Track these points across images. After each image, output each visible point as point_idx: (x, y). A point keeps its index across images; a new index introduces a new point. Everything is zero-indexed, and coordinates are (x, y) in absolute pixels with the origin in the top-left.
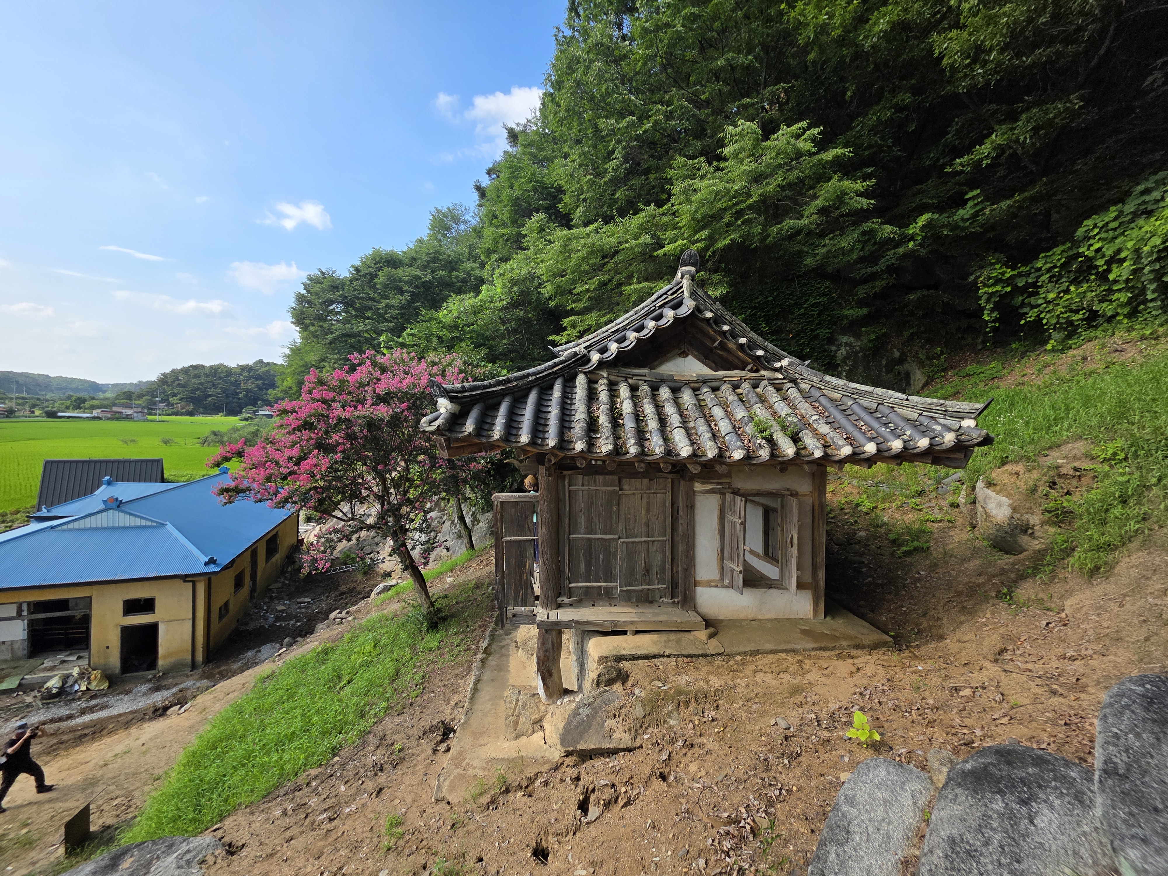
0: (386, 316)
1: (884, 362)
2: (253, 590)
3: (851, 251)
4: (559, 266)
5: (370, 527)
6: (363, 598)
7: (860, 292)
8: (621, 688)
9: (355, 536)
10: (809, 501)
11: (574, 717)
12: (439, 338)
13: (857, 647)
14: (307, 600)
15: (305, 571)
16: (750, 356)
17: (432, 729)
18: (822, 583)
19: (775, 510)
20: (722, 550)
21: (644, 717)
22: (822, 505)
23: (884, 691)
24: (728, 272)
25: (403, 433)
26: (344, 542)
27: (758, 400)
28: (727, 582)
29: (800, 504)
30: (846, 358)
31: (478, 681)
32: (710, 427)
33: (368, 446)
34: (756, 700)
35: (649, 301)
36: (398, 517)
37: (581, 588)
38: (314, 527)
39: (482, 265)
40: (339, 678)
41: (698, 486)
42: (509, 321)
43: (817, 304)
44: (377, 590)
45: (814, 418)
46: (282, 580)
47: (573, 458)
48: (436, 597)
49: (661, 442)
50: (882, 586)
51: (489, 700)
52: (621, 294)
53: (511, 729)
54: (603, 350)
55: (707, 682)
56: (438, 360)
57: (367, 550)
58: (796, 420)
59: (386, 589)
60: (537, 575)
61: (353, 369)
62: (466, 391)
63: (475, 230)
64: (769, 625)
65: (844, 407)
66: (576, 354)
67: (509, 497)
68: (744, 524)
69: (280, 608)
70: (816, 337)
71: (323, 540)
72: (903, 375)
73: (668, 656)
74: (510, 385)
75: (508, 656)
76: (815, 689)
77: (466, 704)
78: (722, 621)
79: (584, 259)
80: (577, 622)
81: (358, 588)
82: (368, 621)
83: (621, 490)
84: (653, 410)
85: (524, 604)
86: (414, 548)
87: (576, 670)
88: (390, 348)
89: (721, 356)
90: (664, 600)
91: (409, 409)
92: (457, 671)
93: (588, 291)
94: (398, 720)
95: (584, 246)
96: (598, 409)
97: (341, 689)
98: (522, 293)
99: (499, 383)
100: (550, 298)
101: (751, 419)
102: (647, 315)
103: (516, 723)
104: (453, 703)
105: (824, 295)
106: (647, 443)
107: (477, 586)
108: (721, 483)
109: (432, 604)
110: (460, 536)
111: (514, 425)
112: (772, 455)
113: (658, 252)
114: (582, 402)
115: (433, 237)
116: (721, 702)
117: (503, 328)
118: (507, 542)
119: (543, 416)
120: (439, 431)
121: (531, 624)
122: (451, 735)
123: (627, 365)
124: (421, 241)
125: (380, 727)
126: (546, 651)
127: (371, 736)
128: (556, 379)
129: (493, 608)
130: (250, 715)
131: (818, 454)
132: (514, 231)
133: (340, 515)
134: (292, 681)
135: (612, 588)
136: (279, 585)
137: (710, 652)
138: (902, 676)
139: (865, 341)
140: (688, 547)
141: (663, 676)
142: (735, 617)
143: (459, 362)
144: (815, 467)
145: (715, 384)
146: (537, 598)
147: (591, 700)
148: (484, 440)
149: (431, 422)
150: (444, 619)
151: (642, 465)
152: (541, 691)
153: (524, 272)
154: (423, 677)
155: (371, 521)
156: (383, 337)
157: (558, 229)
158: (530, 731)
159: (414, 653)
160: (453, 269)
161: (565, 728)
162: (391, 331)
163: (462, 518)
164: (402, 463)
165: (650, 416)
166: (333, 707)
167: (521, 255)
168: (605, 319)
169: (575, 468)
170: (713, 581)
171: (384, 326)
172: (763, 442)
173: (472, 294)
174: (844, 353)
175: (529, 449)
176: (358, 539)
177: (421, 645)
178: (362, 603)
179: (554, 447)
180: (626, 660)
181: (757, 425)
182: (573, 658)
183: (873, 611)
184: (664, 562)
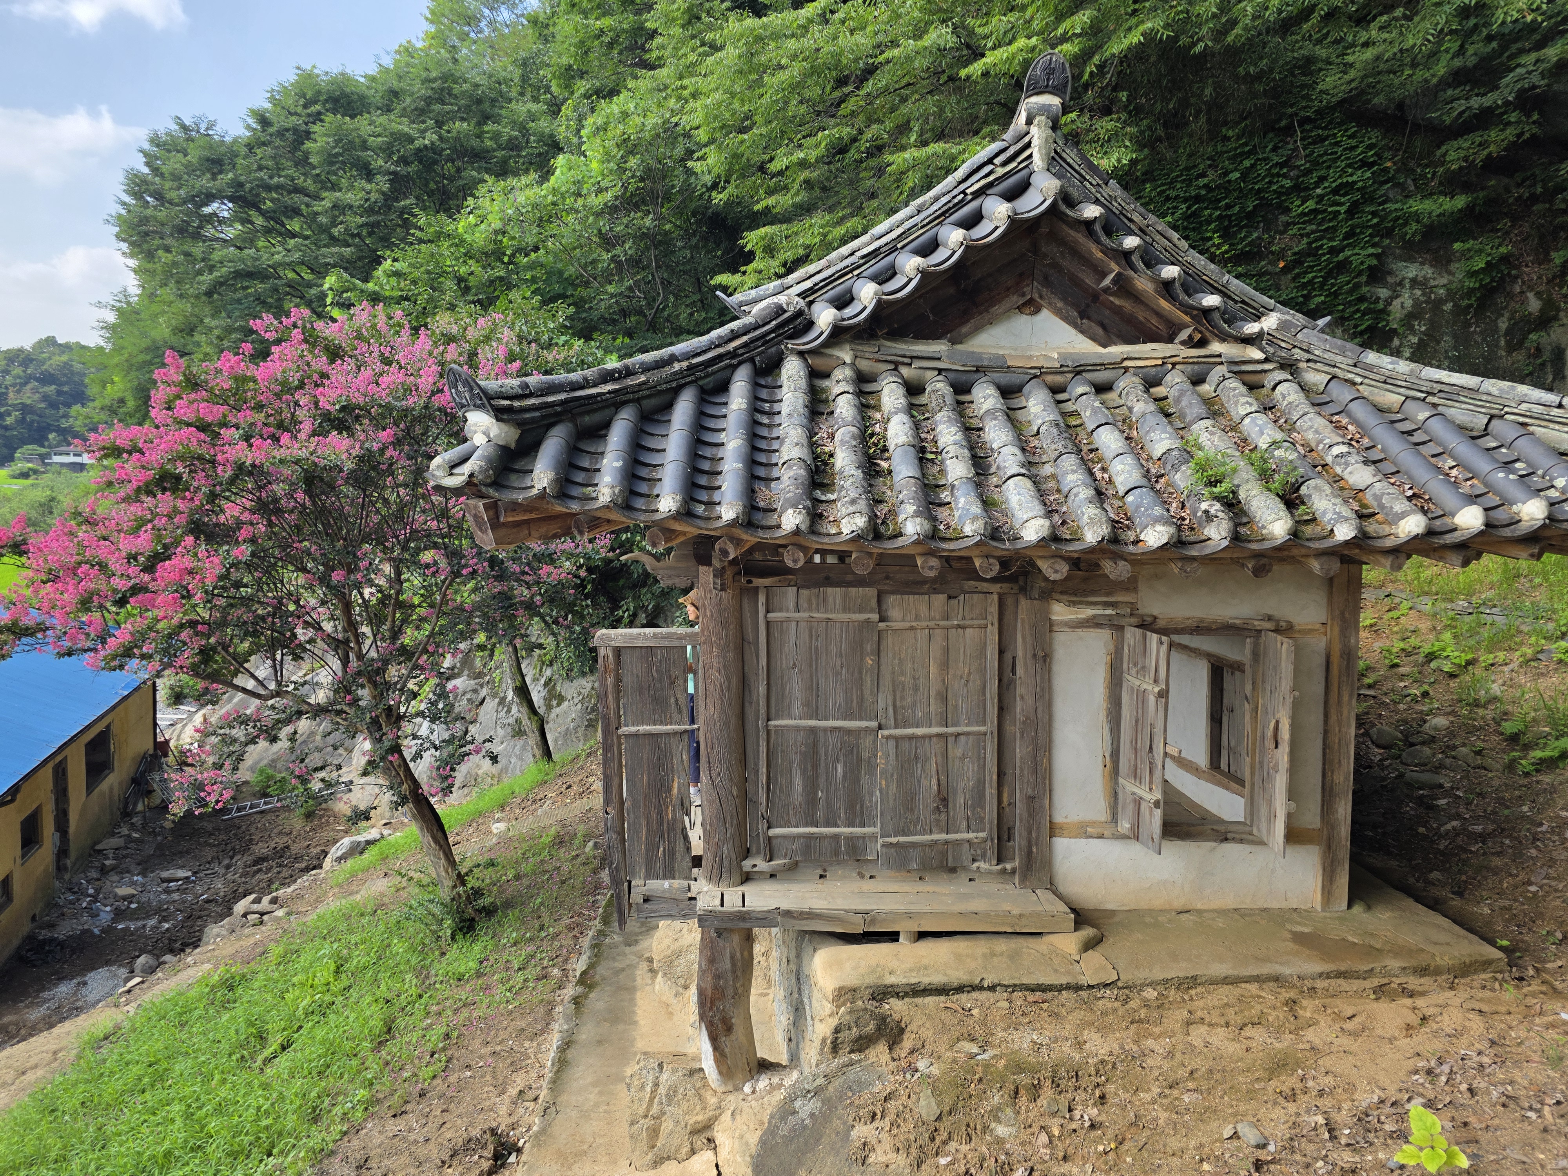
0: (335, 231)
1: (1503, 325)
2: (62, 852)
3: (1433, 55)
4: (736, 105)
5: (319, 711)
6: (307, 870)
7: (1452, 155)
8: (885, 1057)
9: (288, 730)
10: (1319, 643)
11: (783, 1118)
12: (460, 280)
13: (1423, 971)
14: (182, 873)
15: (178, 809)
16: (1187, 309)
17: (469, 1145)
18: (1344, 830)
19: (1238, 667)
20: (1115, 754)
21: (939, 1118)
22: (1349, 655)
23: (1481, 1066)
24: (1135, 113)
25: (386, 501)
26: (263, 744)
27: (1202, 410)
28: (1125, 826)
29: (1298, 652)
30: (1411, 316)
31: (567, 1045)
32: (1091, 473)
33: (307, 530)
34: (1191, 1085)
35: (950, 180)
36: (382, 688)
37: (794, 838)
38: (191, 714)
39: (555, 108)
40: (262, 1038)
41: (1060, 612)
42: (619, 240)
43: (1348, 188)
44: (335, 851)
45: (1336, 450)
46: (125, 831)
47: (777, 548)
48: (468, 864)
49: (976, 509)
50: (1483, 837)
51: (594, 1085)
52: (880, 171)
53: (643, 1145)
54: (843, 302)
55: (1080, 1045)
56: (455, 329)
57: (314, 760)
58: (1292, 456)
59: (358, 849)
60: (697, 814)
61: (262, 354)
62: (531, 395)
63: (534, 21)
64: (1220, 923)
65: (1407, 426)
66: (780, 310)
67: (633, 638)
68: (1164, 694)
69: (124, 891)
70: (1343, 266)
71: (214, 739)
72: (1547, 355)
73: (992, 988)
74: (630, 382)
75: (631, 990)
76: (1326, 1062)
77: (543, 1094)
78: (1113, 913)
79: (796, 87)
80: (788, 914)
81: (295, 848)
82: (320, 917)
83: (882, 619)
84: (959, 436)
85: (669, 874)
86: (418, 756)
87: (782, 1019)
88: (347, 306)
89: (1117, 311)
90: (983, 865)
91: (397, 442)
92: (521, 1024)
93: (803, 164)
94: (393, 1126)
95: (794, 57)
96: (832, 436)
97: (268, 1061)
98: (648, 174)
99: (607, 377)
100: (715, 186)
101: (1187, 455)
102: (945, 214)
103: (654, 1132)
104: (513, 1092)
105: (1365, 164)
106: (942, 513)
107: (560, 841)
108: (1113, 605)
109: (461, 879)
110: (518, 732)
111: (644, 472)
112: (1236, 538)
113: (970, 69)
114: (796, 420)
115: (440, 39)
116: (1110, 1088)
117: (606, 256)
118: (628, 736)
119: (708, 452)
120: (471, 486)
121: (685, 916)
122: (512, 1159)
123: (898, 334)
124: (408, 51)
125: (355, 1143)
126: (717, 977)
127: (336, 1160)
128: (734, 367)
129: (597, 887)
130: (74, 1114)
131: (1344, 532)
132: (627, 21)
133: (250, 684)
134: (160, 1045)
135: (864, 837)
136: (116, 842)
137: (1085, 980)
138: (1523, 1034)
139: (1460, 276)
140: (1036, 748)
141: (979, 1032)
142: (1143, 905)
143: (507, 335)
144: (1335, 566)
145: (1102, 376)
146: (697, 862)
147: (820, 1081)
148: (575, 507)
149: (454, 466)
150: (489, 912)
151: (934, 562)
152: (708, 1064)
153: (653, 120)
154: (447, 1036)
155: (320, 697)
156: (330, 281)
157: (732, 16)
158: (685, 1150)
159: (426, 986)
160: (486, 118)
161: (763, 1142)
162: (347, 265)
163: (523, 691)
164: (387, 568)
165: (952, 450)
166: (251, 1101)
167: (645, 81)
168: (840, 231)
169: (780, 571)
170: (1093, 824)
171: (331, 253)
172: (1216, 508)
173: (533, 176)
174: (1409, 303)
175: (677, 527)
176: (292, 738)
177: (440, 968)
178: (304, 881)
179: (734, 523)
180: (897, 995)
181: (1201, 468)
182: (778, 993)
183: (1460, 894)
184: (981, 782)
